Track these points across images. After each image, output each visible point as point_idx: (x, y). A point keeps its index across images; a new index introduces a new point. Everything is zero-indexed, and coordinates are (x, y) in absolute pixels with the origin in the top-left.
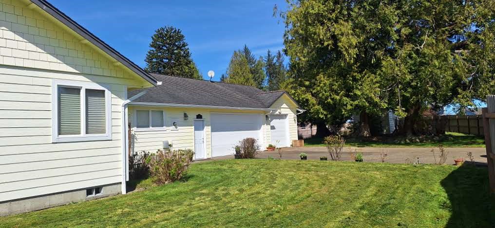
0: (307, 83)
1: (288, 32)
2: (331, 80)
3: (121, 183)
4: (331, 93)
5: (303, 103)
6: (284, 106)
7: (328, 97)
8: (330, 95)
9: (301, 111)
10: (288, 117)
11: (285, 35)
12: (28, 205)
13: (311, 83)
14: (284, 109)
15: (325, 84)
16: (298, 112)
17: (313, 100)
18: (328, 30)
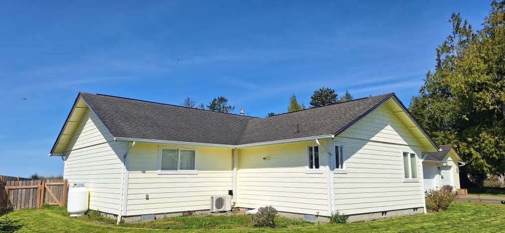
0: (470, 140)
1: (425, 88)
2: (496, 138)
3: (423, 207)
4: (497, 150)
5: (465, 157)
6: (450, 159)
7: (493, 153)
8: (496, 151)
9: (463, 163)
10: (452, 169)
11: (421, 90)
12: (399, 214)
13: (473, 140)
14: (450, 162)
15: (490, 142)
16: (459, 164)
17: (476, 155)
18: (493, 96)
